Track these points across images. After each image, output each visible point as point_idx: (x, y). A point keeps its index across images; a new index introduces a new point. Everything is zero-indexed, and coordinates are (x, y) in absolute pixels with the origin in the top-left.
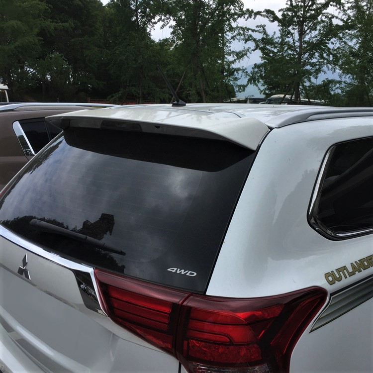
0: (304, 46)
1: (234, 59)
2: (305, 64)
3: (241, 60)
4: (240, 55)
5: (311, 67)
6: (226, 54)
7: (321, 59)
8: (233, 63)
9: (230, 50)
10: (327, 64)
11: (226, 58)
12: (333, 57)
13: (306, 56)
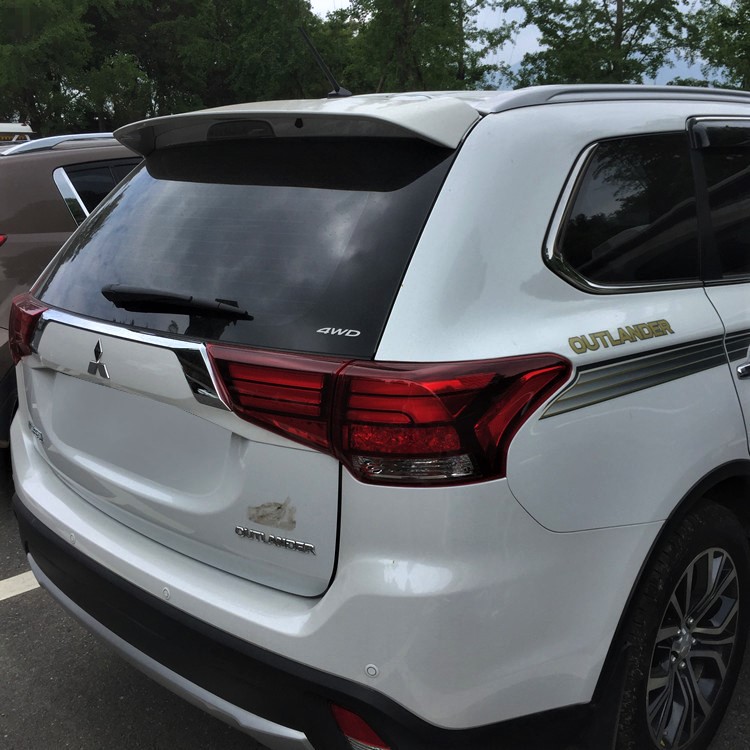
0: (626, 10)
1: (483, 47)
2: (629, 49)
3: (498, 49)
4: (496, 39)
5: (643, 55)
6: (467, 38)
7: (664, 37)
8: (483, 56)
9: (475, 29)
10: (675, 46)
11: (467, 46)
12: (689, 30)
13: (631, 31)
